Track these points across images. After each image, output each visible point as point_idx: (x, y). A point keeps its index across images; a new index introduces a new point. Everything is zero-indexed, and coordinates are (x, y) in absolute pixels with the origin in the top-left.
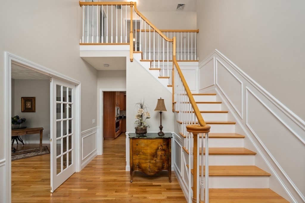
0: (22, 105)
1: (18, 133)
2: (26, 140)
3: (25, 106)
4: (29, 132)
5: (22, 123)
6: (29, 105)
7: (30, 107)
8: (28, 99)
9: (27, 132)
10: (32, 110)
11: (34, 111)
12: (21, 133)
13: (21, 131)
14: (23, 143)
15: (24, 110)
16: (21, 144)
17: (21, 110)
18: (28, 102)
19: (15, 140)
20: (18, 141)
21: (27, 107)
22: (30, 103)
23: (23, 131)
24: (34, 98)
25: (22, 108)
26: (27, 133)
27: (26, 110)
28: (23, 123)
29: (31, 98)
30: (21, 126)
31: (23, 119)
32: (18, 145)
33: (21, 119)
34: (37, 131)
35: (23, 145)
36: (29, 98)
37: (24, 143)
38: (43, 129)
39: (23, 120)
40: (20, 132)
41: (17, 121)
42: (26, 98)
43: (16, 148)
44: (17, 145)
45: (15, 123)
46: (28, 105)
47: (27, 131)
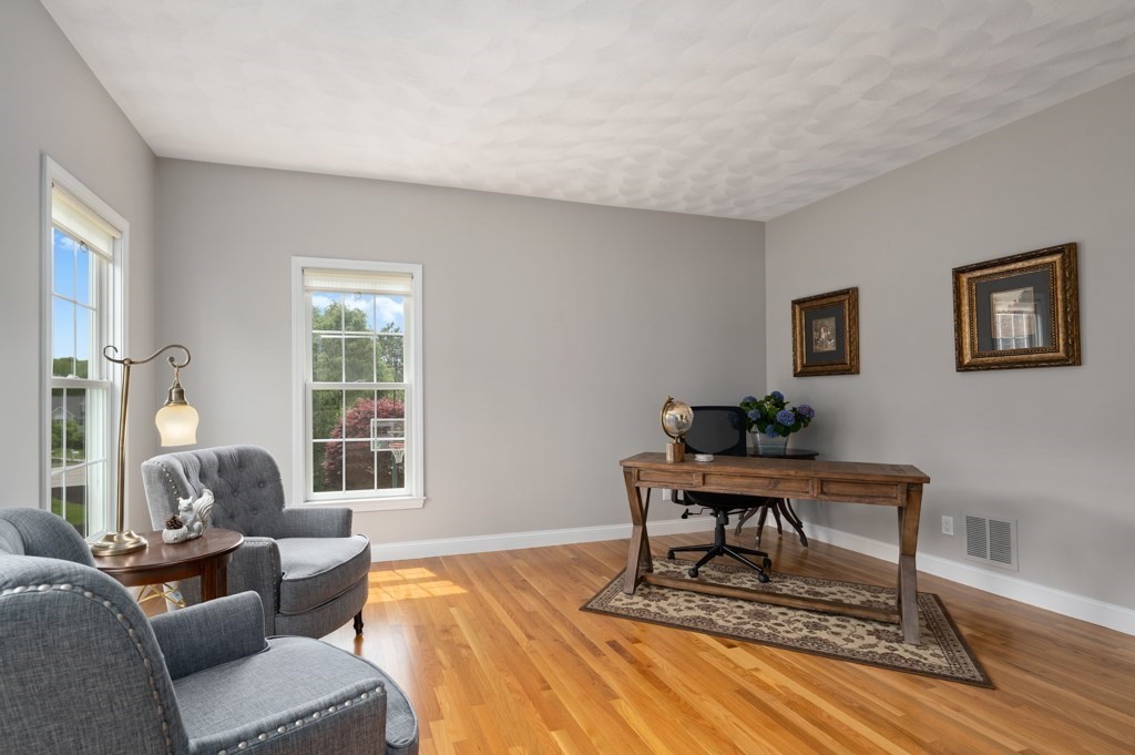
0: (795, 340)
1: (777, 481)
2: (816, 520)
3: (809, 340)
4: (834, 488)
5: (795, 428)
6: (826, 339)
7: (831, 346)
8: (822, 307)
9: (823, 482)
10: (842, 362)
11: (851, 368)
12: (794, 485)
13: (792, 473)
14: (802, 533)
15: (803, 366)
16: (794, 534)
17: (792, 367)
18: (820, 321)
19: (770, 510)
20: (782, 518)
21: (817, 348)
22: (831, 323)
23: (802, 474)
24: (851, 294)
25: (795, 355)
26: (822, 492)
27: (813, 364)
28: (802, 429)
29: (835, 299)
30: (791, 443)
31: (802, 408)
32: (780, 539)
33: (794, 409)
34: (885, 489)
35: (802, 548)
36: (824, 301)
37: (808, 535)
38: (927, 480)
39: (803, 417)
40: (788, 479)
41: (775, 417)
42: (815, 303)
43: (772, 556)
44: (778, 535)
45: (769, 427)
46: (823, 336)
47: (822, 475)
